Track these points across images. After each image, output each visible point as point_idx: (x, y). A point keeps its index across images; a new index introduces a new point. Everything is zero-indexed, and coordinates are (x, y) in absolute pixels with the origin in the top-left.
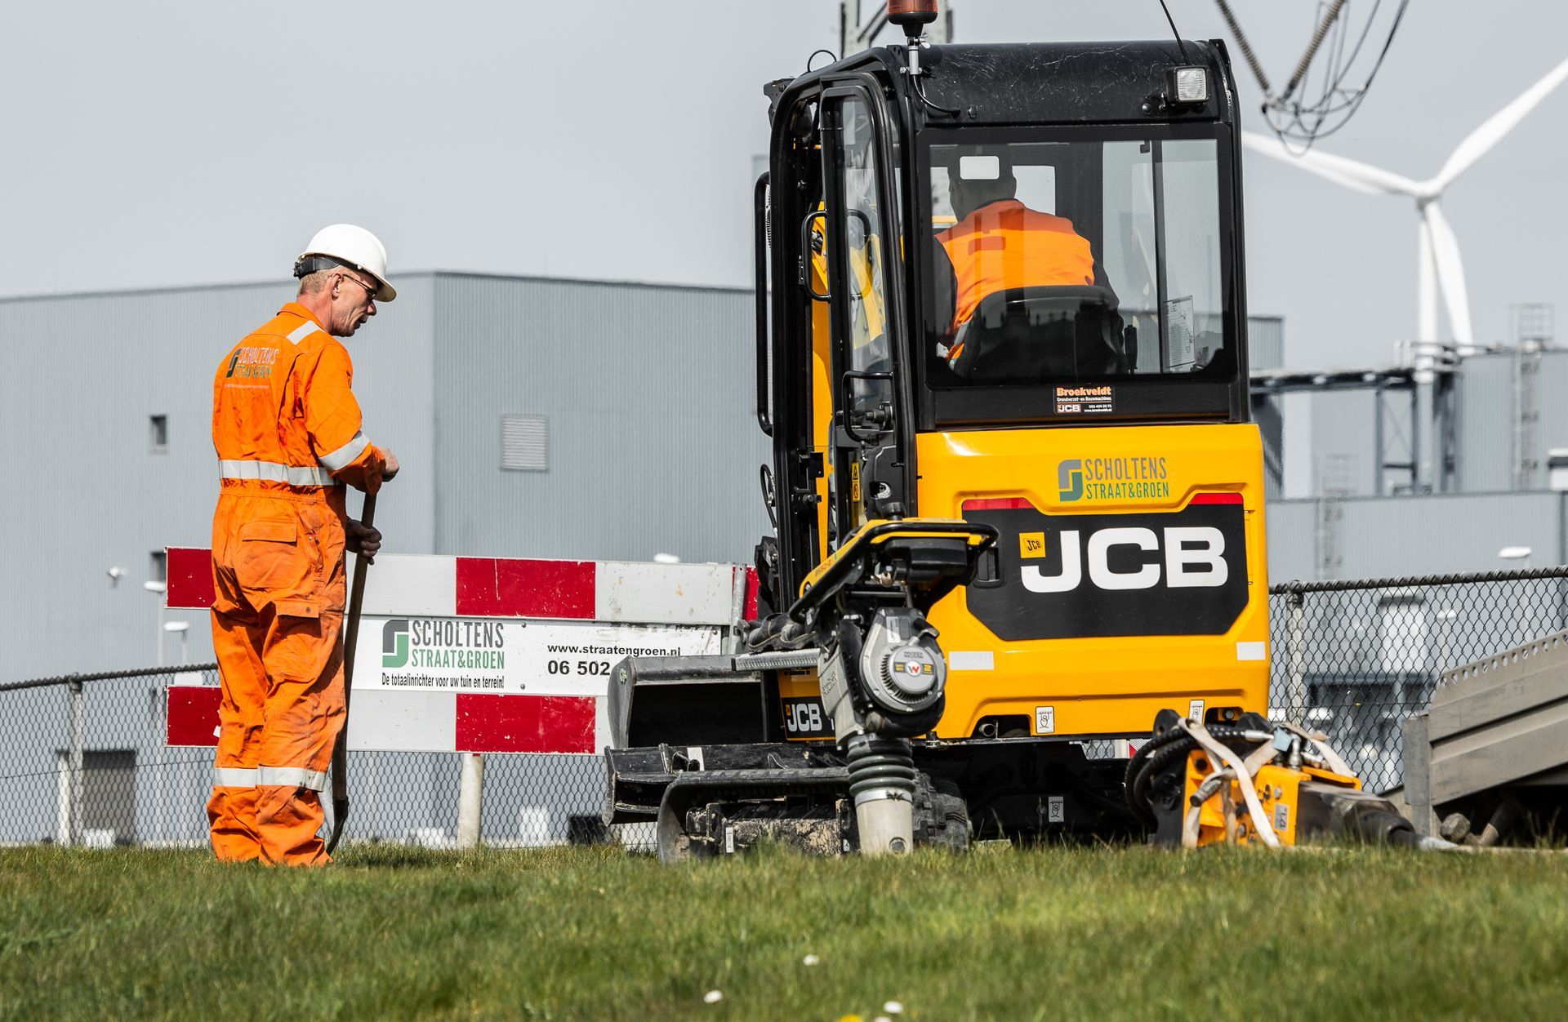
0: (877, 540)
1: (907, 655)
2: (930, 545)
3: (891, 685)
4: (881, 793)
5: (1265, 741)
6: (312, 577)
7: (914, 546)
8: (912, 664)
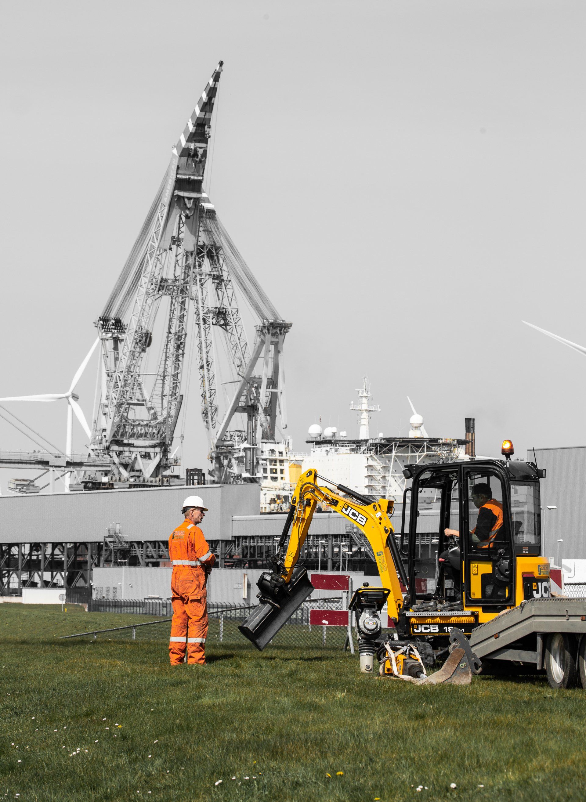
0: (360, 591)
1: (369, 620)
2: (373, 593)
3: (365, 627)
4: (365, 654)
5: (401, 648)
6: (198, 589)
7: (369, 593)
8: (370, 622)
